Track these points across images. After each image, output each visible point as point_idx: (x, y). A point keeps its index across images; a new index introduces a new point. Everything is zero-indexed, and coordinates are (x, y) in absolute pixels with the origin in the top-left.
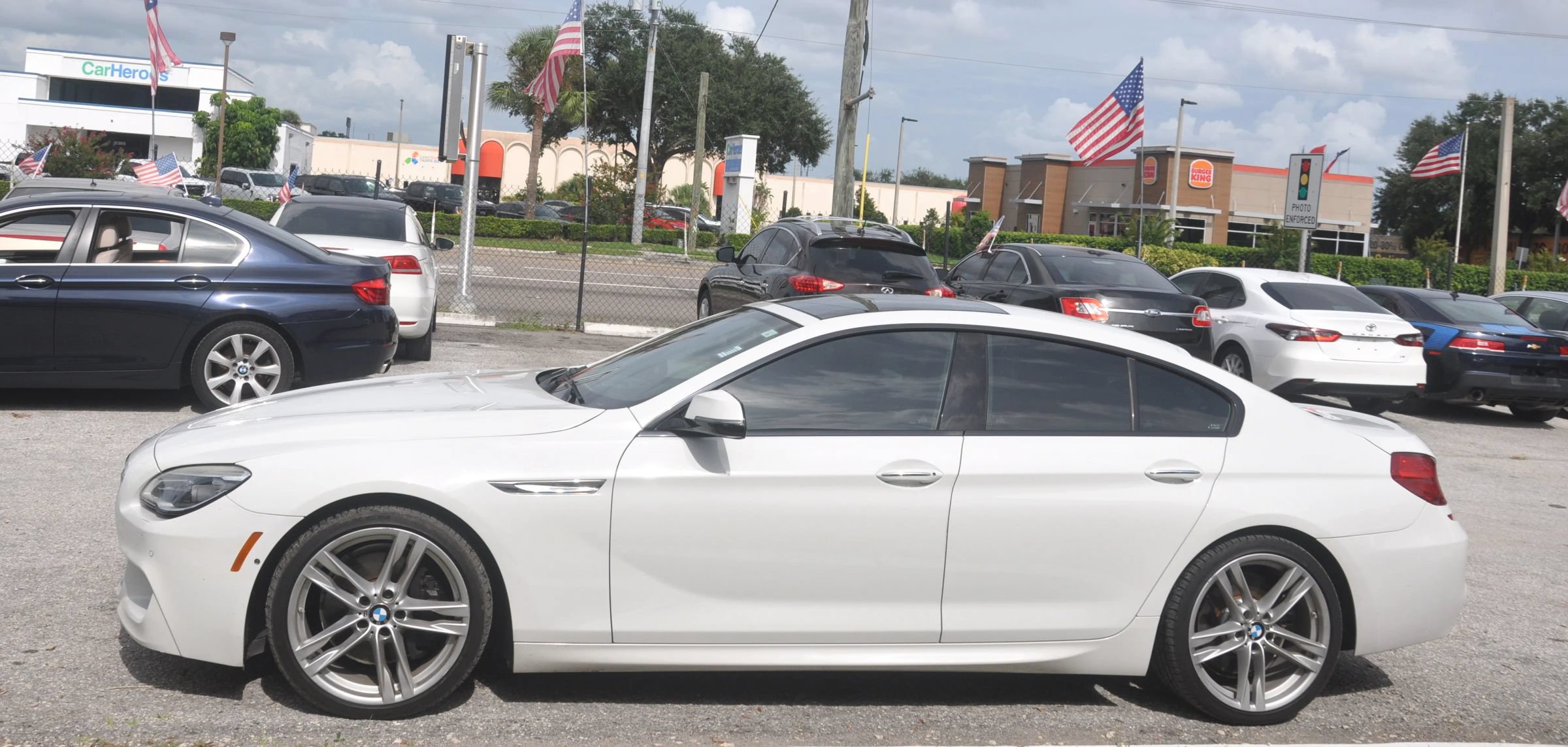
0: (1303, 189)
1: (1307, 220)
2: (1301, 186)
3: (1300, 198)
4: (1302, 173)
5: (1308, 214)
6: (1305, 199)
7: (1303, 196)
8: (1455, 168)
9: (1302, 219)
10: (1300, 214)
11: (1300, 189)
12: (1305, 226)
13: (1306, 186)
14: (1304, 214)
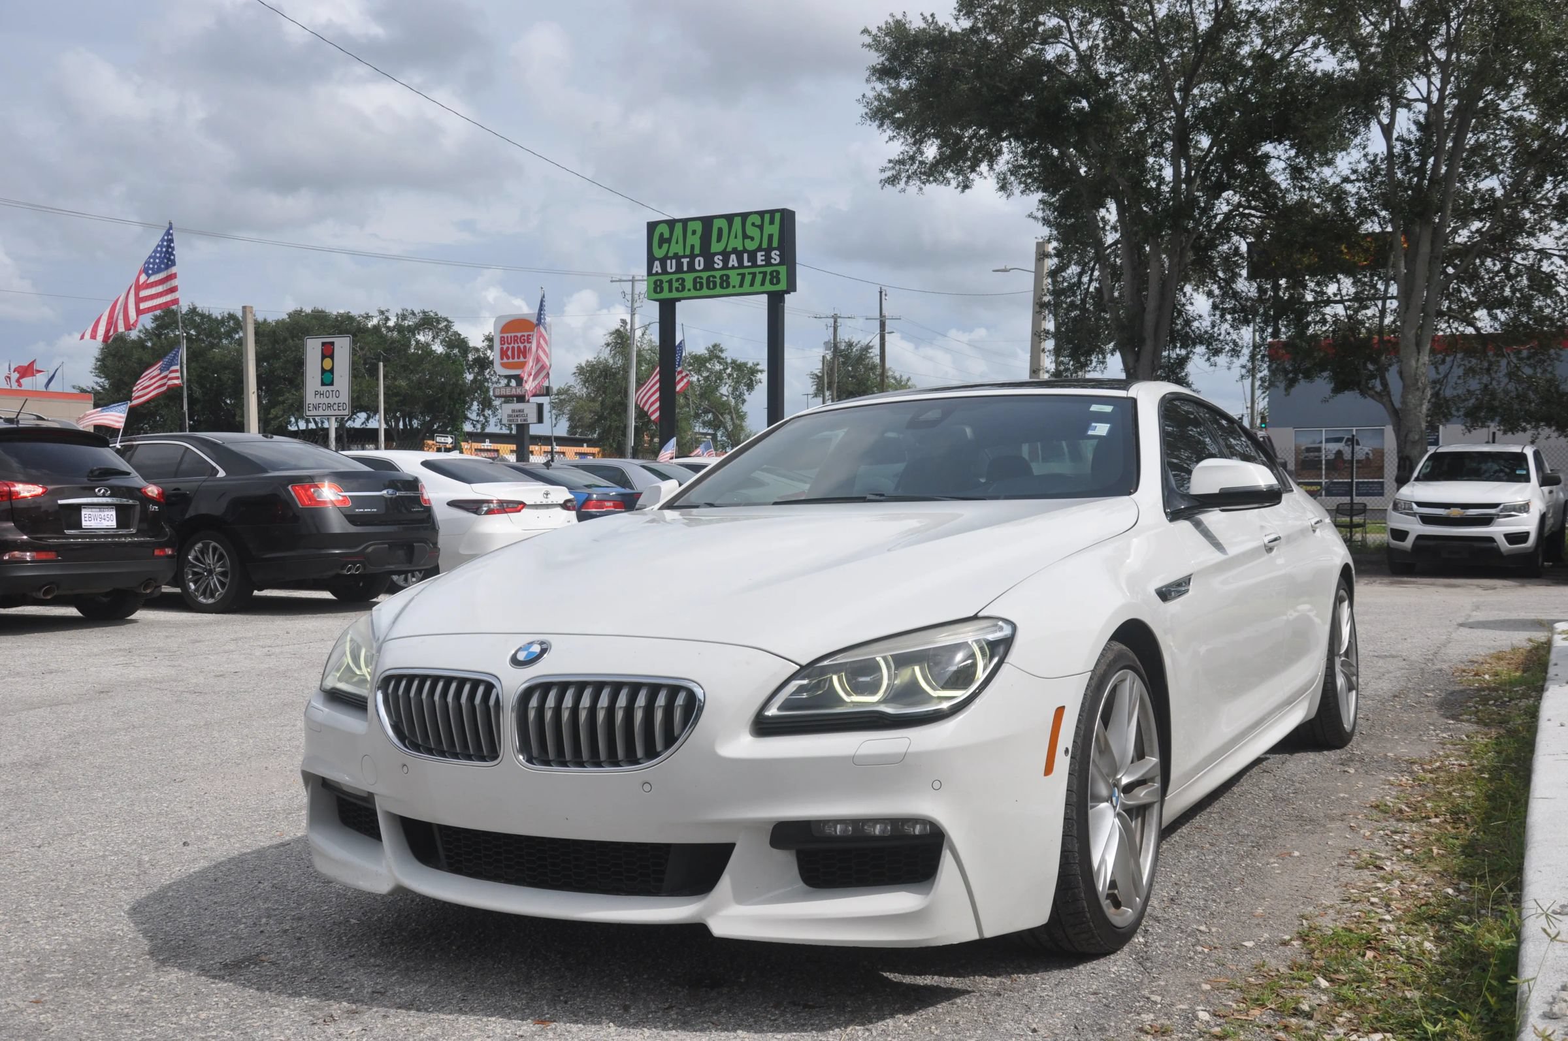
0: (328, 375)
1: (336, 407)
2: (323, 371)
3: (323, 384)
4: (323, 357)
5: (337, 401)
6: (332, 384)
7: (327, 381)
8: (176, 382)
9: (329, 406)
10: (326, 401)
11: (322, 374)
12: (333, 413)
13: (332, 371)
14: (332, 400)
